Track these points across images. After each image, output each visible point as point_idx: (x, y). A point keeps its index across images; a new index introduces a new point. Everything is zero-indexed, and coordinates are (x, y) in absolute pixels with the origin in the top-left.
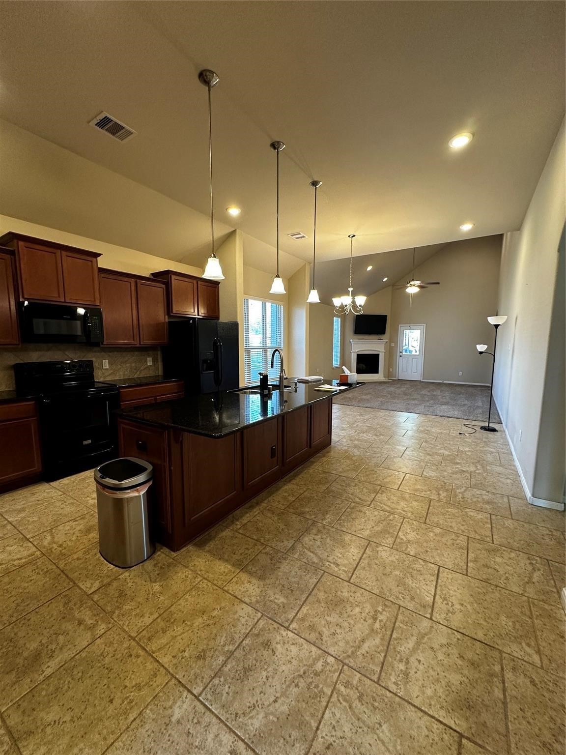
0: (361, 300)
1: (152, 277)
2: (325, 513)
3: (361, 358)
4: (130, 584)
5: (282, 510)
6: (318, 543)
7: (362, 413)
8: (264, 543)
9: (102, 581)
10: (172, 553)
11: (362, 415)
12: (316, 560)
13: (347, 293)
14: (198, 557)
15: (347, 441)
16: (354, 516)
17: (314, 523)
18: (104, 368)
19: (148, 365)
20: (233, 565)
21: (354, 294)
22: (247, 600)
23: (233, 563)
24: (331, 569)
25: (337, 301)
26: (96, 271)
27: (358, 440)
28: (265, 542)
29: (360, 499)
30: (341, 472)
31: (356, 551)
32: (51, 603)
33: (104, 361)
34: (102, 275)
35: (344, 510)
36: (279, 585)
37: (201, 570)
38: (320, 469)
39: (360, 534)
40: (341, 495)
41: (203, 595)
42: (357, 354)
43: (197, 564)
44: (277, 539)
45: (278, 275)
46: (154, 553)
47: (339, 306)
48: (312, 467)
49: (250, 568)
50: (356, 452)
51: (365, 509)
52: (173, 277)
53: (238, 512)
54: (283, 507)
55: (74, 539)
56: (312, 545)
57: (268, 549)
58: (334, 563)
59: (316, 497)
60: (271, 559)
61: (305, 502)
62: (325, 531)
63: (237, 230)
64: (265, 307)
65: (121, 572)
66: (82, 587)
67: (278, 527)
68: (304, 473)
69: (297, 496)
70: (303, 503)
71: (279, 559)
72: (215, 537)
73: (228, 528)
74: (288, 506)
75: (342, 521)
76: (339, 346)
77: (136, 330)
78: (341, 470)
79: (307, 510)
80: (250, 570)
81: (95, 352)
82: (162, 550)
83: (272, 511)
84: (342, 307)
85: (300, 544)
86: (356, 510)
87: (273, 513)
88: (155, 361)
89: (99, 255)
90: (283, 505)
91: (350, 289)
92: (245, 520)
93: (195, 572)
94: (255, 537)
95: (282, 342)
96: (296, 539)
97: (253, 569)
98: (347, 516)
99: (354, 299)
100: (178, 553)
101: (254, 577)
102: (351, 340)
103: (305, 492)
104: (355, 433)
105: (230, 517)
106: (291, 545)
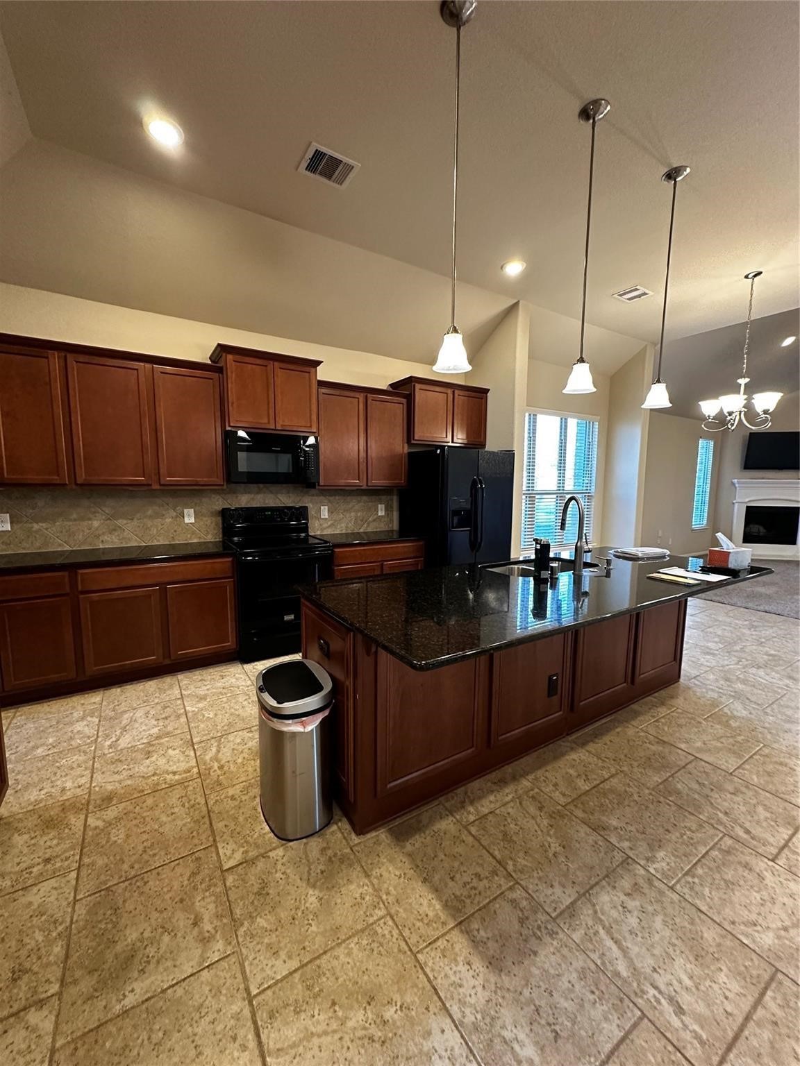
0: (767, 401)
1: (391, 389)
2: (656, 844)
3: (754, 514)
4: (279, 875)
5: (560, 807)
6: (633, 921)
7: (755, 624)
8: (513, 874)
9: (246, 852)
10: (353, 836)
11: (753, 626)
12: (622, 967)
13: (736, 389)
14: (391, 861)
15: (717, 680)
16: (729, 874)
17: (627, 861)
18: (322, 517)
19: (379, 514)
20: (446, 905)
21: (751, 390)
22: (455, 1010)
23: (447, 901)
24: (661, 1013)
25: (709, 408)
26: (315, 386)
27: (744, 682)
28: (515, 871)
29: (747, 832)
30: (699, 750)
31: (735, 986)
32: (178, 864)
33: (322, 507)
34: (323, 390)
35: (704, 852)
36: (528, 1004)
37: (388, 893)
38: (652, 731)
39: (747, 936)
40: (698, 808)
41: (380, 953)
42: (747, 507)
43: (385, 874)
44: (541, 874)
45: (581, 357)
46: (326, 825)
47: (713, 414)
48: (634, 723)
49: (477, 927)
50: (739, 710)
51: (761, 865)
52: (418, 386)
53: (476, 785)
54: (562, 800)
55: (240, 761)
56: (616, 921)
57: (518, 894)
58: (671, 1000)
59: (636, 797)
60: (522, 921)
61: (611, 802)
62: (652, 894)
63: (521, 302)
64: (566, 426)
65: (274, 845)
66: (221, 851)
67: (547, 845)
68: (613, 733)
69: (596, 783)
70: (607, 801)
71: (539, 928)
72: (426, 827)
73: (453, 816)
74: (573, 801)
75: (696, 880)
76: (708, 490)
77: (363, 467)
78: (699, 744)
79: (614, 822)
80: (476, 933)
81: (313, 495)
82: (340, 824)
83: (540, 802)
84: (721, 419)
85: (589, 906)
86: (736, 859)
87: (541, 809)
88: (388, 509)
89: (319, 363)
90: (564, 795)
91: (743, 381)
92: (486, 806)
93: (377, 890)
94: (496, 853)
95: (593, 484)
96: (582, 891)
97: (482, 933)
98: (710, 869)
99: (749, 400)
100: (362, 839)
101: (480, 953)
102: (735, 481)
103: (612, 776)
104: (737, 664)
105: (460, 791)
106: (570, 901)
